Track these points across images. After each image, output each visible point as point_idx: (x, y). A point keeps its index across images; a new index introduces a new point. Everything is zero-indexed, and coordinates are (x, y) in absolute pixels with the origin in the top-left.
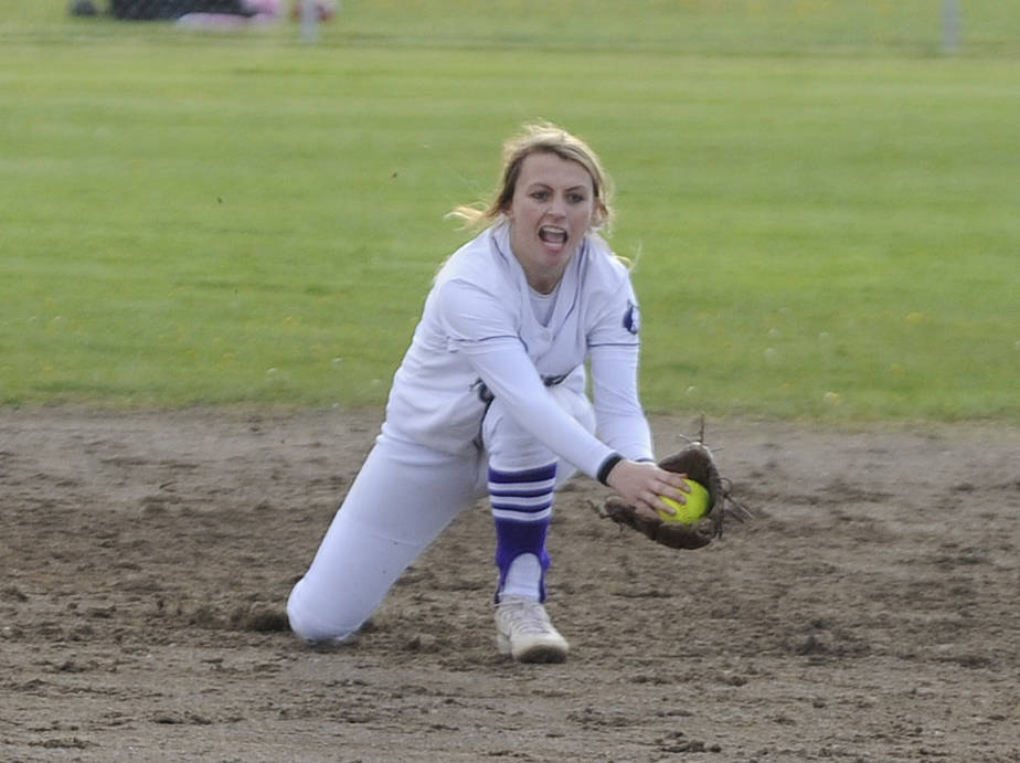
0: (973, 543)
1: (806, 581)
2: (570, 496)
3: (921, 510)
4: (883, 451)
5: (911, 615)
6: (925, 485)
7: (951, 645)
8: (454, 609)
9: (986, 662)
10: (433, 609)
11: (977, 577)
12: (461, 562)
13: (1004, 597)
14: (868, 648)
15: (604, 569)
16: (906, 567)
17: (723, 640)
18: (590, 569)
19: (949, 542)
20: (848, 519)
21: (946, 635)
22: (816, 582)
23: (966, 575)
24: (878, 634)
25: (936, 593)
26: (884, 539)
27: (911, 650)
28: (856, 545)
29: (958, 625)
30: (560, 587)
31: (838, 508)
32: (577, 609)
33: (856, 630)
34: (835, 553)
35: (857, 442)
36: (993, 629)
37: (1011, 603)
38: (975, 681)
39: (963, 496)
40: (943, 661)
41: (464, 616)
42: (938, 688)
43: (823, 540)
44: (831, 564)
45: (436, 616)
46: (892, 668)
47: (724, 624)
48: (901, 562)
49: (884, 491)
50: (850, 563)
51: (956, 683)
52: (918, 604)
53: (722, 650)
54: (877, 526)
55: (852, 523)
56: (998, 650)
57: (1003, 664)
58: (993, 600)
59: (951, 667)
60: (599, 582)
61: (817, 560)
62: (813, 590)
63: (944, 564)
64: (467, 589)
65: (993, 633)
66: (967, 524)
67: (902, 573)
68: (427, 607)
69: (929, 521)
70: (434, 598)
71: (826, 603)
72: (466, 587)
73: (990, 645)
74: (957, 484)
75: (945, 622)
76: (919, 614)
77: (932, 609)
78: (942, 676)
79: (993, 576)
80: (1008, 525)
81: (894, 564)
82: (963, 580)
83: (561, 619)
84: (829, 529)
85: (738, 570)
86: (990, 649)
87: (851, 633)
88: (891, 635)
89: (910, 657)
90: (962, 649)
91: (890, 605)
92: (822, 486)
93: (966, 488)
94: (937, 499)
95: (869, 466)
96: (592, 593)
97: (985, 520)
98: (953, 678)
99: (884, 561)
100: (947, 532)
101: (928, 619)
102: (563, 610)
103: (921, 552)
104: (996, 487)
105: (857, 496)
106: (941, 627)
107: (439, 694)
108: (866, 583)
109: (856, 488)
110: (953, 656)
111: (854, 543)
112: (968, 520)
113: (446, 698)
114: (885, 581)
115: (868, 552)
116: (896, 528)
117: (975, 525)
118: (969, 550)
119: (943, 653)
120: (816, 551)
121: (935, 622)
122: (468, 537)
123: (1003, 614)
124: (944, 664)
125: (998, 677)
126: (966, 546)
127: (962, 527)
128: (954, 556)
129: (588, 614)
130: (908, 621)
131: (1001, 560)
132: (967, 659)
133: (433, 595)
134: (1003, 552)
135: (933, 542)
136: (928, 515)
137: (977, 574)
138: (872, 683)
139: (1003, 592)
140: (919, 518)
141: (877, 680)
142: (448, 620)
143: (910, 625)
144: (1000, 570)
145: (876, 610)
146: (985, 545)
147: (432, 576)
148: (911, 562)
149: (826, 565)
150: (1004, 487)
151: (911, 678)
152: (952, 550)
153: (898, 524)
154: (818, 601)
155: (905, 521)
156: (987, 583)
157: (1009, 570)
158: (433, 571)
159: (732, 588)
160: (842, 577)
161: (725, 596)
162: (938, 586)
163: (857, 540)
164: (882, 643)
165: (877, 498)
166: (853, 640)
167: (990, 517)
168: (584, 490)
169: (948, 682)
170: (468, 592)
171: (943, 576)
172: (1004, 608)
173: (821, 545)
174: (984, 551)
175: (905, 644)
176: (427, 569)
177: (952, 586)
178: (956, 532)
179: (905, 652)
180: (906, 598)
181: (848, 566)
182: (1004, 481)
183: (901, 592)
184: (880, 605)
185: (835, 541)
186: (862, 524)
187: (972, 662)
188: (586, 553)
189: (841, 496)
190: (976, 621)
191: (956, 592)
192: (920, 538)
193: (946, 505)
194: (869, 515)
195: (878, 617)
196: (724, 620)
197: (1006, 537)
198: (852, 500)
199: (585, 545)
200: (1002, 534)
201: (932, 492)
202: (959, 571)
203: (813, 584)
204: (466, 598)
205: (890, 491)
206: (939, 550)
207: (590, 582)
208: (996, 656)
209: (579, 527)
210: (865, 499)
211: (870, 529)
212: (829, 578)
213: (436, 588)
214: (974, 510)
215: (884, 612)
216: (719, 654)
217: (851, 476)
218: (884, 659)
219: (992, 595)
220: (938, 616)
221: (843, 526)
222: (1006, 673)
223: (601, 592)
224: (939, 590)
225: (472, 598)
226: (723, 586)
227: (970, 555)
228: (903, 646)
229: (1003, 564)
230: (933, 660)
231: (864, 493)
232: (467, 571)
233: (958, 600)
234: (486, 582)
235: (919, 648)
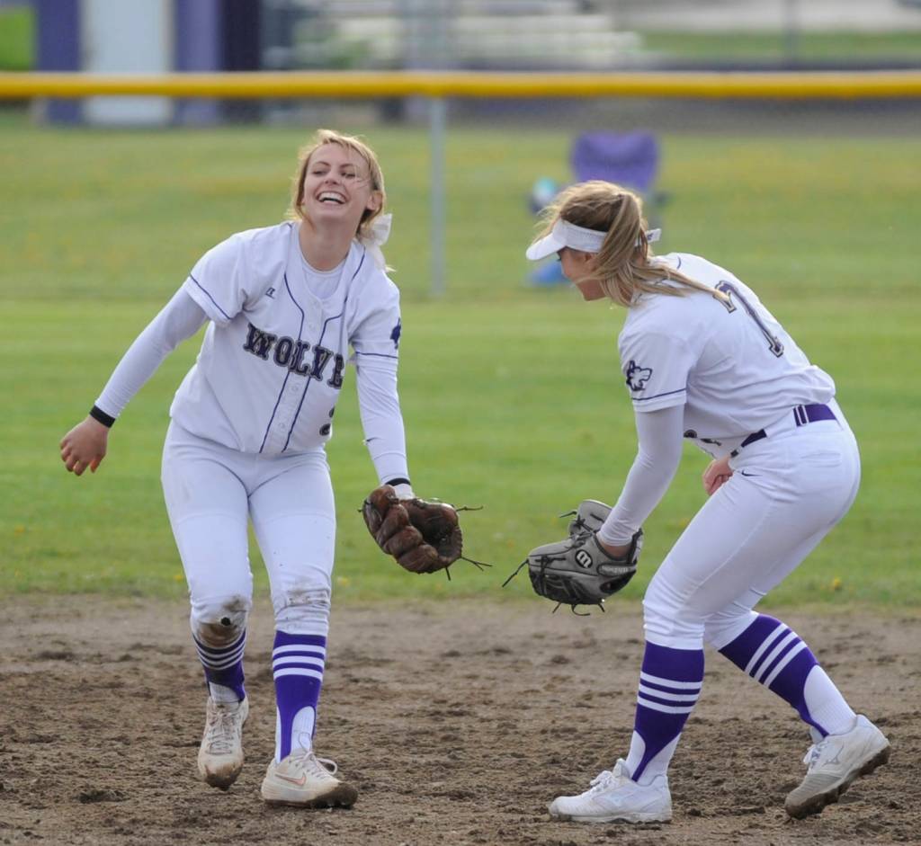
0: (461, 699)
1: (322, 732)
2: (127, 665)
3: (417, 673)
4: (384, 625)
5: (410, 759)
6: (420, 652)
7: (442, 783)
8: (32, 758)
9: (471, 796)
10: (14, 758)
11: (464, 727)
12: (37, 720)
13: (486, 743)
14: (374, 786)
15: (155, 724)
16: (404, 719)
17: (254, 781)
18: (144, 724)
19: (440, 698)
20: (356, 681)
21: (439, 774)
22: (330, 732)
23: (455, 726)
24: (382, 774)
25: (429, 740)
26: (386, 696)
27: (408, 787)
28: (363, 703)
29: (447, 766)
30: (119, 739)
31: (348, 672)
32: (134, 756)
33: (364, 771)
34: (346, 708)
35: (364, 617)
36: (477, 769)
37: (493, 748)
38: (462, 811)
39: (451, 661)
40: (435, 795)
41: (39, 763)
42: (432, 817)
43: (334, 698)
44: (343, 718)
45: (16, 764)
46: (394, 802)
47: (255, 768)
48: (401, 715)
49: (385, 657)
50: (358, 716)
51: (446, 813)
52: (415, 749)
53: (254, 789)
54: (381, 686)
55: (360, 684)
56: (481, 786)
57: (485, 797)
58: (477, 745)
59: (442, 801)
60: (152, 735)
61: (330, 715)
62: (327, 739)
63: (436, 715)
64: (42, 741)
65: (477, 773)
66: (455, 684)
67: (402, 724)
68: (9, 756)
69: (423, 682)
70: (15, 749)
71: (338, 750)
72: (41, 739)
73: (475, 782)
74: (447, 651)
75: (437, 763)
76: (416, 758)
77: (426, 753)
78: (435, 808)
79: (477, 726)
80: (488, 684)
81: (395, 716)
82: (452, 729)
83: (120, 766)
84: (341, 689)
85: (266, 724)
86: (474, 785)
87: (360, 774)
88: (393, 775)
89: (407, 793)
90: (451, 785)
91: (391, 751)
92: (335, 654)
93: (454, 654)
94: (430, 664)
95: (374, 637)
96: (145, 744)
97: (470, 680)
98: (443, 809)
99: (386, 715)
100: (438, 691)
101: (423, 761)
102: (121, 758)
103: (417, 707)
104: (478, 653)
105: (365, 662)
106: (435, 768)
107: (19, 828)
108: (373, 732)
109: (363, 655)
110: (443, 792)
111: (361, 700)
112: (455, 680)
113: (25, 831)
114: (388, 730)
115: (374, 708)
116: (397, 687)
117: (461, 685)
118: (457, 705)
119: (435, 788)
120: (330, 707)
121: (429, 764)
122: (41, 700)
123: (484, 757)
124: (437, 798)
125: (480, 807)
126: (454, 701)
127: (451, 686)
128: (444, 709)
129: (142, 761)
130: (407, 764)
131: (483, 712)
132: (456, 794)
133: (14, 747)
134: (484, 706)
135: (427, 699)
136: (423, 677)
137: (463, 723)
138: (377, 814)
139: (485, 738)
140: (415, 680)
141: (381, 812)
142: (26, 766)
143: (408, 767)
144: (483, 720)
145: (379, 754)
146: (469, 701)
147: (13, 731)
148: (409, 715)
149: (338, 719)
150: (485, 653)
151: (410, 810)
152: (443, 705)
153: (398, 684)
154: (333, 748)
155: (404, 682)
156: (471, 731)
157: (489, 721)
158: (15, 727)
159: (261, 739)
160: (351, 728)
161: (255, 745)
162: (432, 734)
163: (364, 697)
164: (386, 781)
165: (380, 663)
166: (363, 780)
167: (473, 677)
168: (138, 660)
169: (440, 813)
170: (42, 744)
171: (436, 726)
172: (486, 752)
173: (335, 702)
174: (469, 705)
175: (404, 783)
176: (8, 726)
177: (443, 734)
178: (445, 691)
179: (405, 789)
180: (405, 745)
181: (358, 719)
182: (486, 648)
183: (401, 739)
184: (383, 750)
185: (346, 699)
186: (368, 685)
187: (459, 796)
188: (140, 711)
189: (351, 662)
190: (462, 763)
191: (446, 739)
192: (416, 695)
193: (436, 667)
194: (374, 678)
195: (382, 760)
196: (255, 765)
197: (486, 694)
198: (359, 666)
199: (139, 705)
200: (483, 691)
201: (426, 658)
202: (448, 722)
203: (328, 734)
204: (42, 749)
205: (391, 658)
206: (431, 706)
207: (145, 734)
208: (479, 791)
209: (133, 691)
210: (370, 665)
211: (376, 689)
212: (341, 729)
213: (16, 741)
214: (459, 673)
215: (386, 756)
216: (251, 792)
217: (358, 646)
218: (389, 795)
219: (476, 742)
220: (431, 758)
221: (353, 686)
222: (488, 804)
223: (152, 743)
224: (432, 738)
225: (46, 750)
226: (254, 736)
227: (457, 710)
228: (403, 784)
229: (485, 716)
230: (427, 795)
231: (369, 659)
232: (41, 728)
233: (448, 745)
234: (58, 736)
235: (416, 785)
